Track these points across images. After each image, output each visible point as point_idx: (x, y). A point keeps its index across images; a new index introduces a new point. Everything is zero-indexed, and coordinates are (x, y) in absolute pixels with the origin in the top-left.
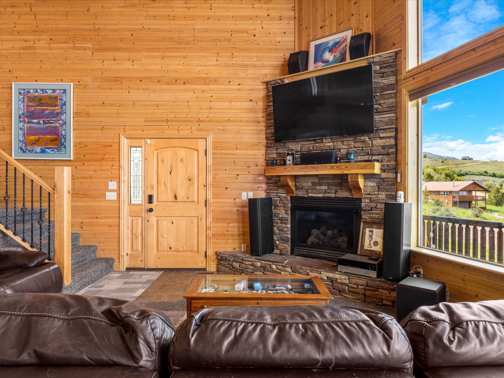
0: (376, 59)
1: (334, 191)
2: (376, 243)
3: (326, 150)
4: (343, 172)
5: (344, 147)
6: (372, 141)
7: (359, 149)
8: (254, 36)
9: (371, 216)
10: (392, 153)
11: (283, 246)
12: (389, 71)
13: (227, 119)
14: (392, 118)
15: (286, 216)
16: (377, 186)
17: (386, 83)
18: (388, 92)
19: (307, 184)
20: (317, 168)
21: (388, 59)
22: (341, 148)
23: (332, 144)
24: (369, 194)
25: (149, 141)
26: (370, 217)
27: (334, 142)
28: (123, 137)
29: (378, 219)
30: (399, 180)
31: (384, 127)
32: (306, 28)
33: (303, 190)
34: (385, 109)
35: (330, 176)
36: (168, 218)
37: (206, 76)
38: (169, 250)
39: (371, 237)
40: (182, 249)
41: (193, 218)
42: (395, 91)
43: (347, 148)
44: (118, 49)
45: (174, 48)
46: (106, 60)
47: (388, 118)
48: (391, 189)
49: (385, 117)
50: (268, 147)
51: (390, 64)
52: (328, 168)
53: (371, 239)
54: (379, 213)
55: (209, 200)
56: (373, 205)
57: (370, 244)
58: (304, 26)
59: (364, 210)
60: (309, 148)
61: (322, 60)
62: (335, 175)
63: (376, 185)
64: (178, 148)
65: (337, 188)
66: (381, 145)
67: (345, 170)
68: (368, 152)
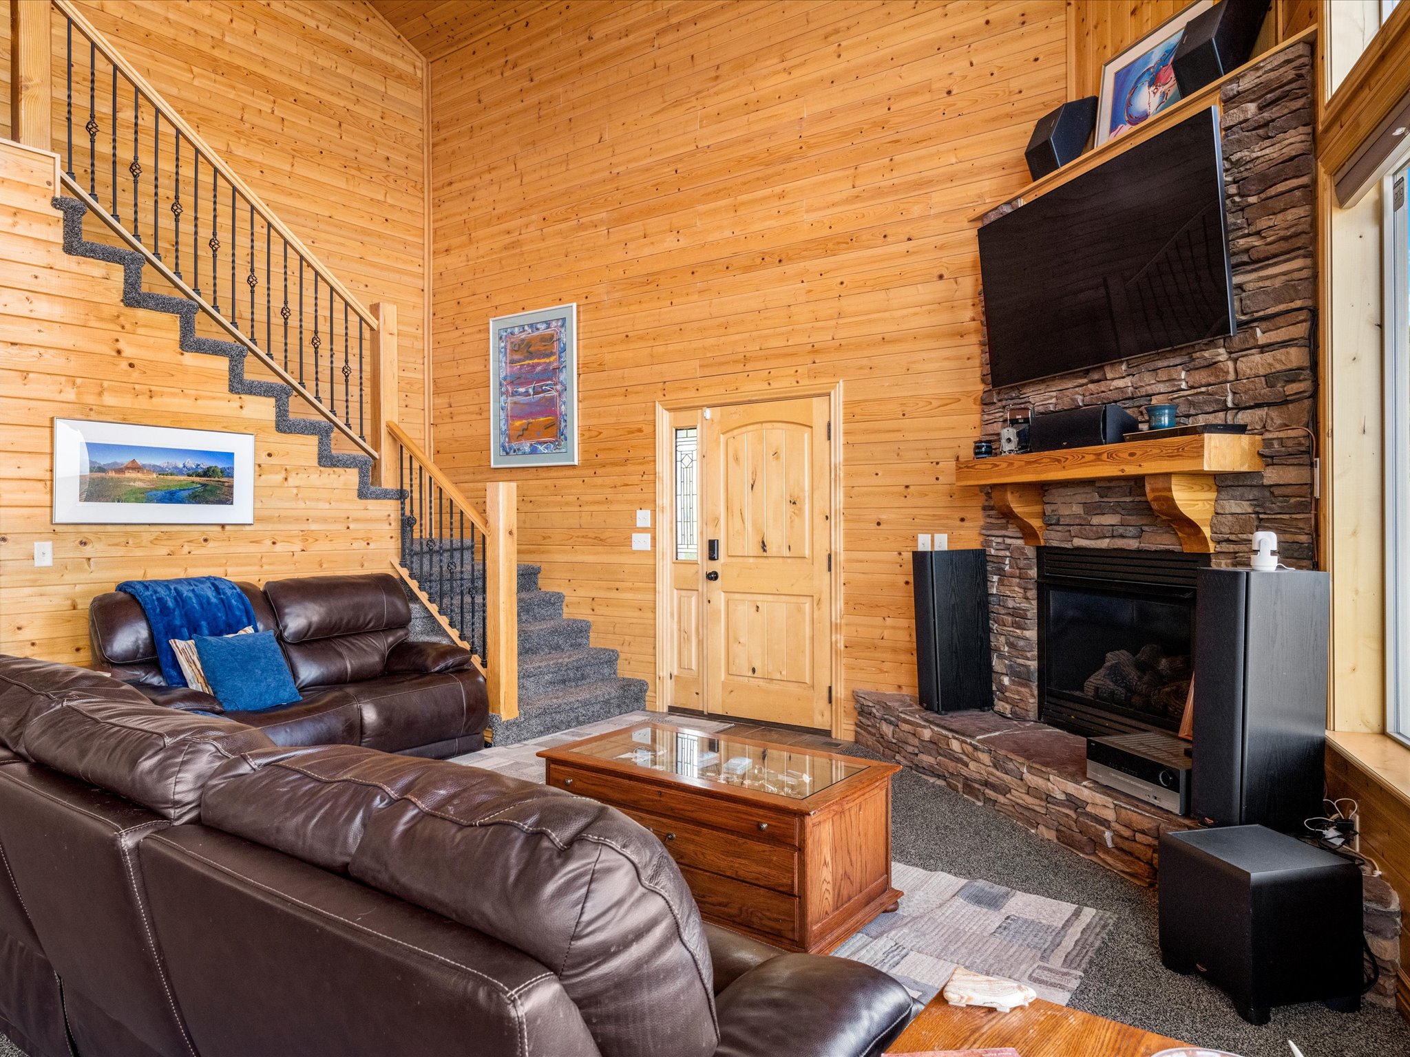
0: (1246, 80)
1: (1135, 531)
4: (1123, 471)
5: (1162, 388)
6: (1236, 361)
7: (1199, 390)
8: (949, 93)
10: (1298, 398)
11: (1018, 693)
12: (1286, 111)
13: (880, 337)
14: (1296, 275)
15: (1024, 605)
16: (1254, 512)
17: (1275, 155)
18: (1281, 187)
19: (1070, 507)
21: (1281, 70)
22: (1151, 392)
23: (1128, 381)
24: (1229, 541)
25: (708, 413)
27: (1133, 376)
28: (661, 407)
30: (1317, 491)
31: (1269, 311)
32: (1096, 27)
33: (1060, 528)
34: (1274, 246)
35: (1123, 483)
36: (749, 597)
37: (826, 232)
38: (750, 673)
40: (778, 676)
41: (802, 599)
42: (1304, 180)
43: (1168, 390)
44: (650, 212)
45: (758, 179)
46: (632, 240)
47: (1284, 278)
48: (1294, 523)
49: (1275, 276)
50: (985, 403)
51: (1287, 88)
52: (1088, 458)
55: (836, 553)
58: (1091, 22)
60: (1072, 399)
61: (1130, 116)
63: (1250, 510)
64: (769, 425)
65: (1144, 522)
66: (1262, 372)
67: (1128, 463)
68: (1226, 398)
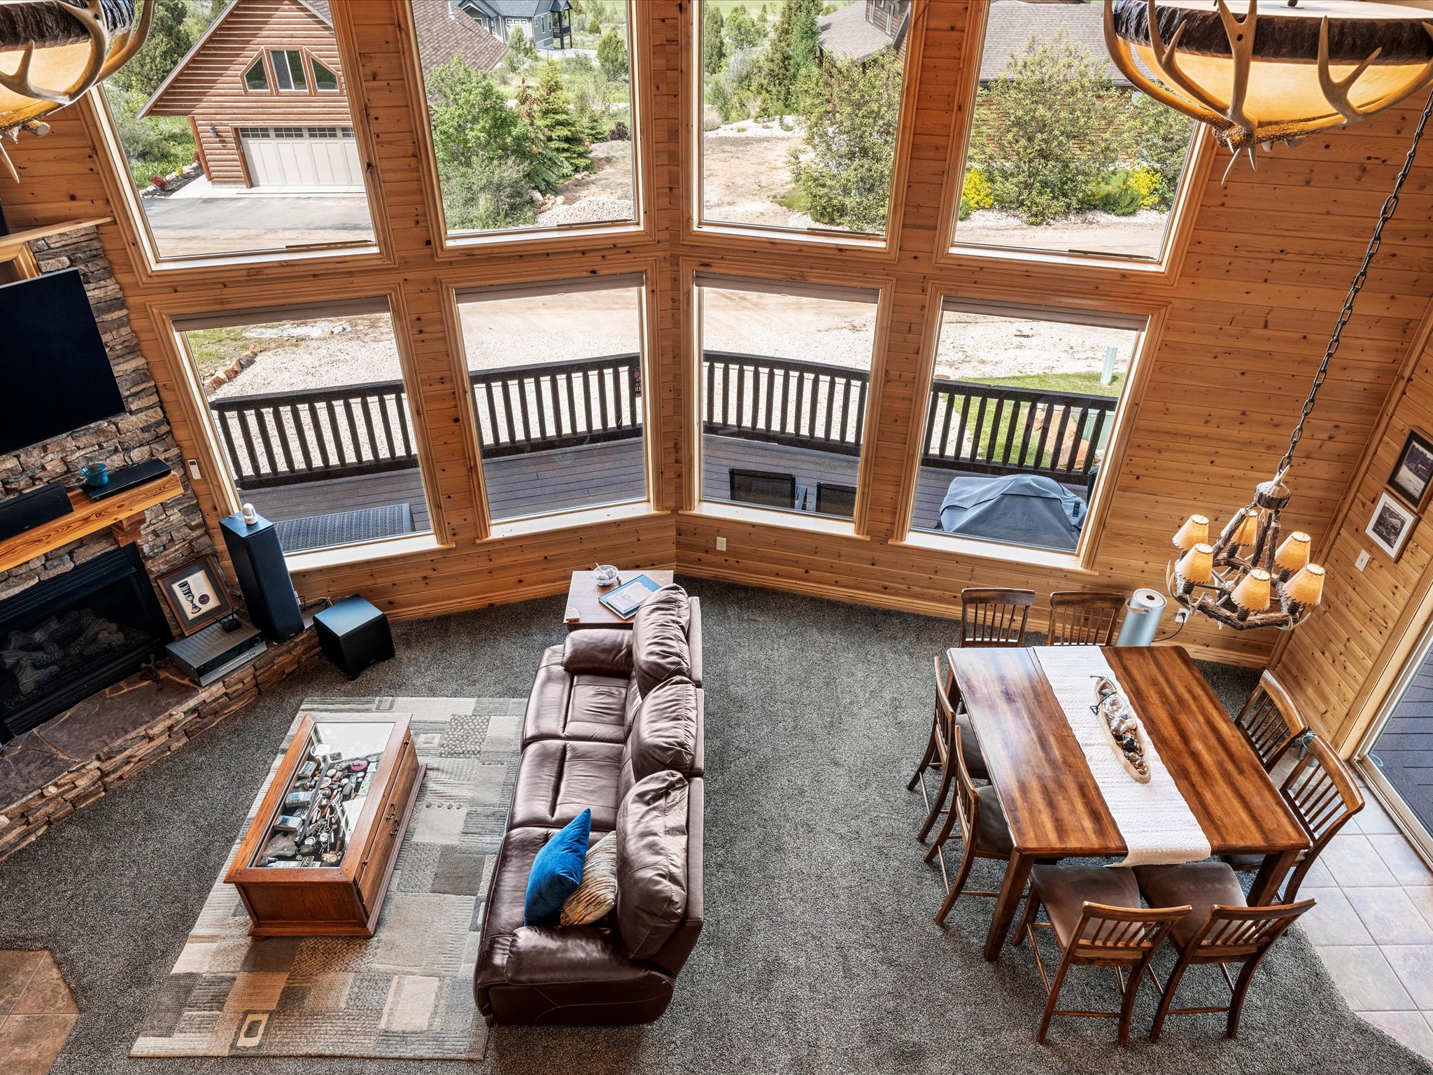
0: (53, 240)
1: (67, 559)
2: (204, 599)
4: (116, 519)
5: (52, 457)
6: (116, 424)
7: (94, 449)
9: (168, 559)
12: (99, 268)
14: (141, 367)
17: (102, 295)
18: (116, 314)
20: (44, 538)
21: (83, 239)
23: (15, 462)
24: (150, 525)
26: (167, 563)
27: (18, 457)
29: (183, 558)
30: (196, 476)
31: (133, 390)
34: (119, 352)
39: (189, 593)
47: (133, 370)
49: (126, 370)
53: (191, 598)
54: (181, 547)
56: (165, 539)
57: (196, 607)
59: (151, 557)
67: (118, 513)
68: (116, 447)
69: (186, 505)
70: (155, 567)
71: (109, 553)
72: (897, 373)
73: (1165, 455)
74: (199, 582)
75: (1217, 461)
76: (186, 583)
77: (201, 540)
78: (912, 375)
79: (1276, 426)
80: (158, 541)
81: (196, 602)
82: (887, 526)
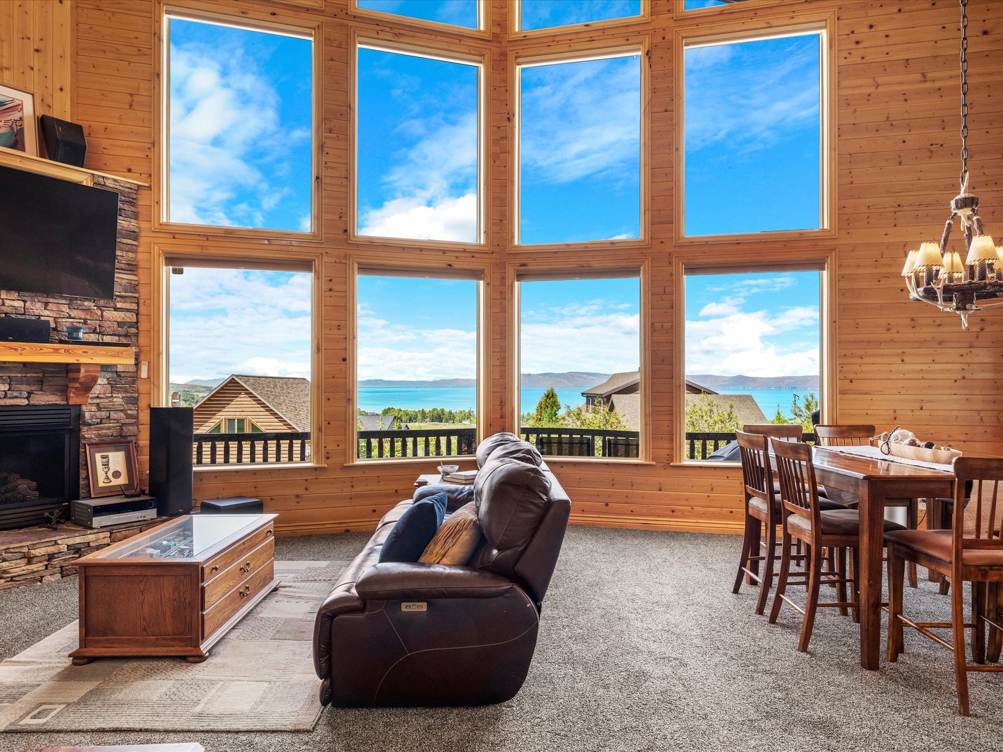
0: (109, 181)
1: (25, 394)
2: (117, 474)
3: (5, 314)
4: (78, 360)
6: (102, 311)
7: (79, 321)
9: (100, 432)
10: (134, 335)
12: (130, 209)
14: (133, 282)
16: (108, 384)
17: (126, 226)
18: (129, 241)
20: (20, 349)
21: (128, 190)
22: (42, 314)
23: (21, 304)
24: (98, 397)
26: (99, 435)
27: (25, 301)
29: (112, 436)
30: (144, 374)
31: (123, 294)
34: (123, 265)
39: (106, 465)
42: (136, 243)
43: (55, 316)
47: (128, 281)
48: (131, 388)
49: (123, 279)
51: (131, 200)
52: (45, 350)
53: (107, 470)
54: (114, 427)
56: (104, 414)
57: (108, 478)
59: (90, 425)
62: (25, 364)
63: (106, 383)
65: (33, 388)
66: (117, 320)
68: (96, 328)
69: (129, 395)
70: (88, 434)
71: (59, 405)
72: (660, 324)
73: (866, 360)
74: (117, 460)
75: (906, 359)
76: (107, 457)
77: (130, 428)
78: (671, 324)
79: (939, 325)
80: (98, 414)
81: (110, 474)
82: (667, 452)
